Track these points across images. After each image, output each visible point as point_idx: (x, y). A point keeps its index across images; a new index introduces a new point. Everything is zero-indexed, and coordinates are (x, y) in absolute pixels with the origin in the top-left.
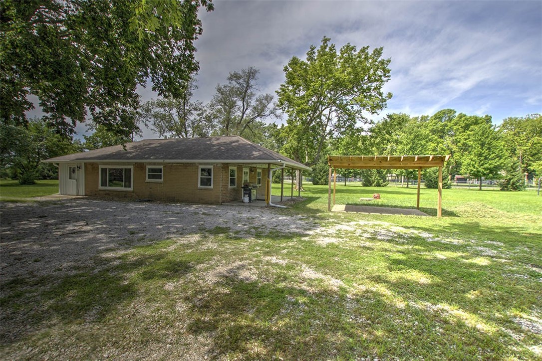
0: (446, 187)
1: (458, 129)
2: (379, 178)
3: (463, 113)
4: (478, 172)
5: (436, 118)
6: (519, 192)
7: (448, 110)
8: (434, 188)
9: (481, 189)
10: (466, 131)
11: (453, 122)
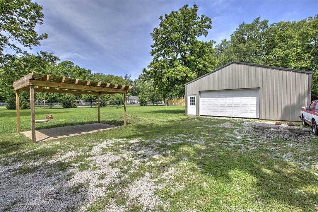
0: (75, 107)
1: (76, 74)
2: (26, 102)
3: (78, 66)
4: (91, 98)
5: (63, 65)
6: (106, 108)
7: (69, 61)
8: (68, 108)
9: (92, 107)
10: (80, 76)
11: (73, 69)
